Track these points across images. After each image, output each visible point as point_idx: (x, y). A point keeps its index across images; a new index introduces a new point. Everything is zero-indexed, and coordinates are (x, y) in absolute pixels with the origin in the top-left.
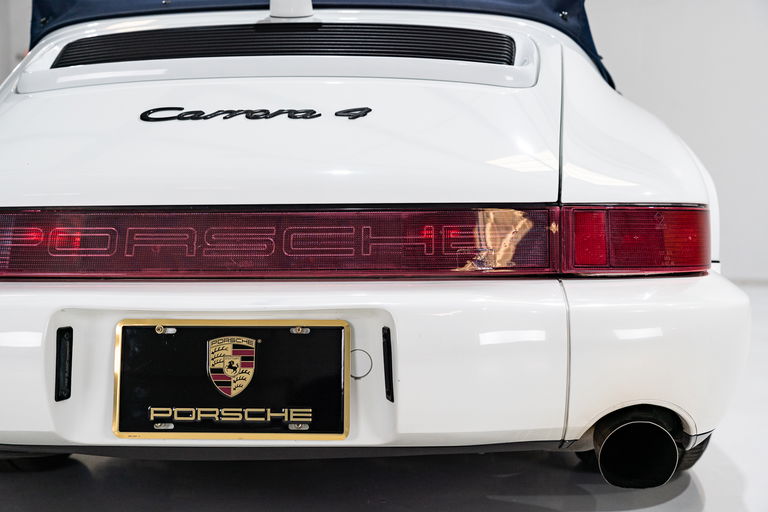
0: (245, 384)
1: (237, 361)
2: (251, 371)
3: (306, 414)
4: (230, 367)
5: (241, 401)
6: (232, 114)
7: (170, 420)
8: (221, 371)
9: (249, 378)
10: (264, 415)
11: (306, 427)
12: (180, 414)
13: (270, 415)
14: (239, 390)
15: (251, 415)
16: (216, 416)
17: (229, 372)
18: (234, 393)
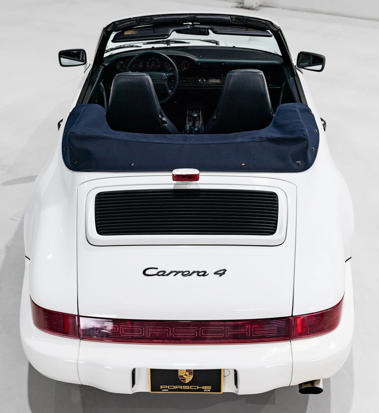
0: (190, 380)
1: (187, 373)
2: (192, 376)
3: (210, 387)
4: (185, 375)
5: (189, 384)
6: (177, 273)
7: (167, 389)
8: (182, 376)
9: (191, 378)
10: (196, 388)
11: (209, 391)
12: (170, 387)
13: (198, 388)
14: (188, 381)
15: (192, 387)
16: (181, 388)
17: (185, 377)
18: (187, 382)
